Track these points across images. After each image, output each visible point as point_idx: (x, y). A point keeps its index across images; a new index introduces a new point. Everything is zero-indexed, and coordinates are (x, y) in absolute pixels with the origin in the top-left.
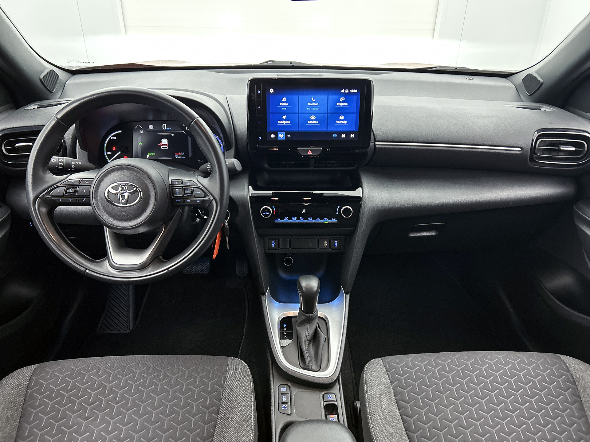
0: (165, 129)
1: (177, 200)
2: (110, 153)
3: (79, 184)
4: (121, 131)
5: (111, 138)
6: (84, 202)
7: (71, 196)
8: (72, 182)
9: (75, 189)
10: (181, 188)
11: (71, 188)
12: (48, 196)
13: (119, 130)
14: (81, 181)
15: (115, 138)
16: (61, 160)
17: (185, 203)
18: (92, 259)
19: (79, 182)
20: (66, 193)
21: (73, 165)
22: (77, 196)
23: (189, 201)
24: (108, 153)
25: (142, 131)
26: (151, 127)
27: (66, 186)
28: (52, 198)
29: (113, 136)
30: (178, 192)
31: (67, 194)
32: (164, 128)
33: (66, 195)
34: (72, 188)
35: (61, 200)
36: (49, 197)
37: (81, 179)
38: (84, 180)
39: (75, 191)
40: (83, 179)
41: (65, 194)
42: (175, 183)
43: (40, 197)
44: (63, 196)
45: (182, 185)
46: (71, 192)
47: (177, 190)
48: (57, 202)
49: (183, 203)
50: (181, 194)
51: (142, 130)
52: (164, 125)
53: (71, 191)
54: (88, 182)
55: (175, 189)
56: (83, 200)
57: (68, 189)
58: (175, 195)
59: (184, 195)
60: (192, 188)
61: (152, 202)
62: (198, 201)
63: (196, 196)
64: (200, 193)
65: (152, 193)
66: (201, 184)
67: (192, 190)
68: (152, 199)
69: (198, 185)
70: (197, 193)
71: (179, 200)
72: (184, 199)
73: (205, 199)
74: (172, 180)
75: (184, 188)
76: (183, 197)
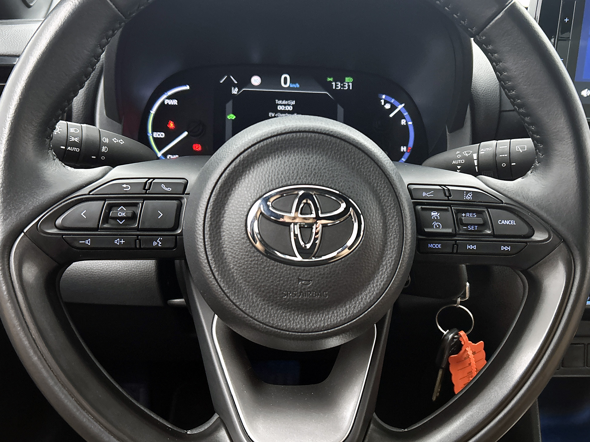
0: (287, 85)
1: (431, 246)
2: (161, 135)
3: (146, 193)
4: (187, 87)
5: (163, 102)
6: (157, 248)
7: (119, 231)
8: (125, 186)
9: (133, 209)
10: (446, 210)
11: (119, 205)
12: (51, 228)
13: (185, 85)
14: (151, 183)
15: (175, 102)
16: (76, 130)
17: (457, 253)
18: (175, 429)
19: (144, 189)
20: (107, 218)
21: (105, 144)
22: (137, 229)
24: (156, 135)
25: (237, 89)
26: (256, 80)
27: (104, 199)
28: (63, 235)
29: (169, 98)
30: (437, 221)
31: (107, 223)
32: (285, 83)
33: (105, 226)
34: (125, 205)
35: (88, 242)
36: (54, 231)
37: (149, 179)
38: (156, 181)
39: (134, 216)
40: (154, 179)
41: (103, 223)
42: (424, 194)
43: (25, 231)
44: (97, 229)
45: (449, 200)
46: (121, 219)
48: (78, 248)
49: (452, 253)
50: (449, 228)
51: (235, 86)
52: (285, 78)
53: (123, 214)
54: (169, 189)
55: (428, 212)
56: (155, 244)
57: (111, 207)
58: (426, 230)
59: (459, 231)
60: (484, 208)
61: (391, 250)
62: (507, 248)
63: (497, 234)
64: (513, 223)
65: (391, 219)
66: (509, 198)
67: (484, 213)
68: (391, 240)
69: (500, 200)
70: (503, 222)
71: (439, 246)
72: (456, 240)
73: (529, 242)
74: (409, 186)
75: (457, 210)
76: (455, 235)
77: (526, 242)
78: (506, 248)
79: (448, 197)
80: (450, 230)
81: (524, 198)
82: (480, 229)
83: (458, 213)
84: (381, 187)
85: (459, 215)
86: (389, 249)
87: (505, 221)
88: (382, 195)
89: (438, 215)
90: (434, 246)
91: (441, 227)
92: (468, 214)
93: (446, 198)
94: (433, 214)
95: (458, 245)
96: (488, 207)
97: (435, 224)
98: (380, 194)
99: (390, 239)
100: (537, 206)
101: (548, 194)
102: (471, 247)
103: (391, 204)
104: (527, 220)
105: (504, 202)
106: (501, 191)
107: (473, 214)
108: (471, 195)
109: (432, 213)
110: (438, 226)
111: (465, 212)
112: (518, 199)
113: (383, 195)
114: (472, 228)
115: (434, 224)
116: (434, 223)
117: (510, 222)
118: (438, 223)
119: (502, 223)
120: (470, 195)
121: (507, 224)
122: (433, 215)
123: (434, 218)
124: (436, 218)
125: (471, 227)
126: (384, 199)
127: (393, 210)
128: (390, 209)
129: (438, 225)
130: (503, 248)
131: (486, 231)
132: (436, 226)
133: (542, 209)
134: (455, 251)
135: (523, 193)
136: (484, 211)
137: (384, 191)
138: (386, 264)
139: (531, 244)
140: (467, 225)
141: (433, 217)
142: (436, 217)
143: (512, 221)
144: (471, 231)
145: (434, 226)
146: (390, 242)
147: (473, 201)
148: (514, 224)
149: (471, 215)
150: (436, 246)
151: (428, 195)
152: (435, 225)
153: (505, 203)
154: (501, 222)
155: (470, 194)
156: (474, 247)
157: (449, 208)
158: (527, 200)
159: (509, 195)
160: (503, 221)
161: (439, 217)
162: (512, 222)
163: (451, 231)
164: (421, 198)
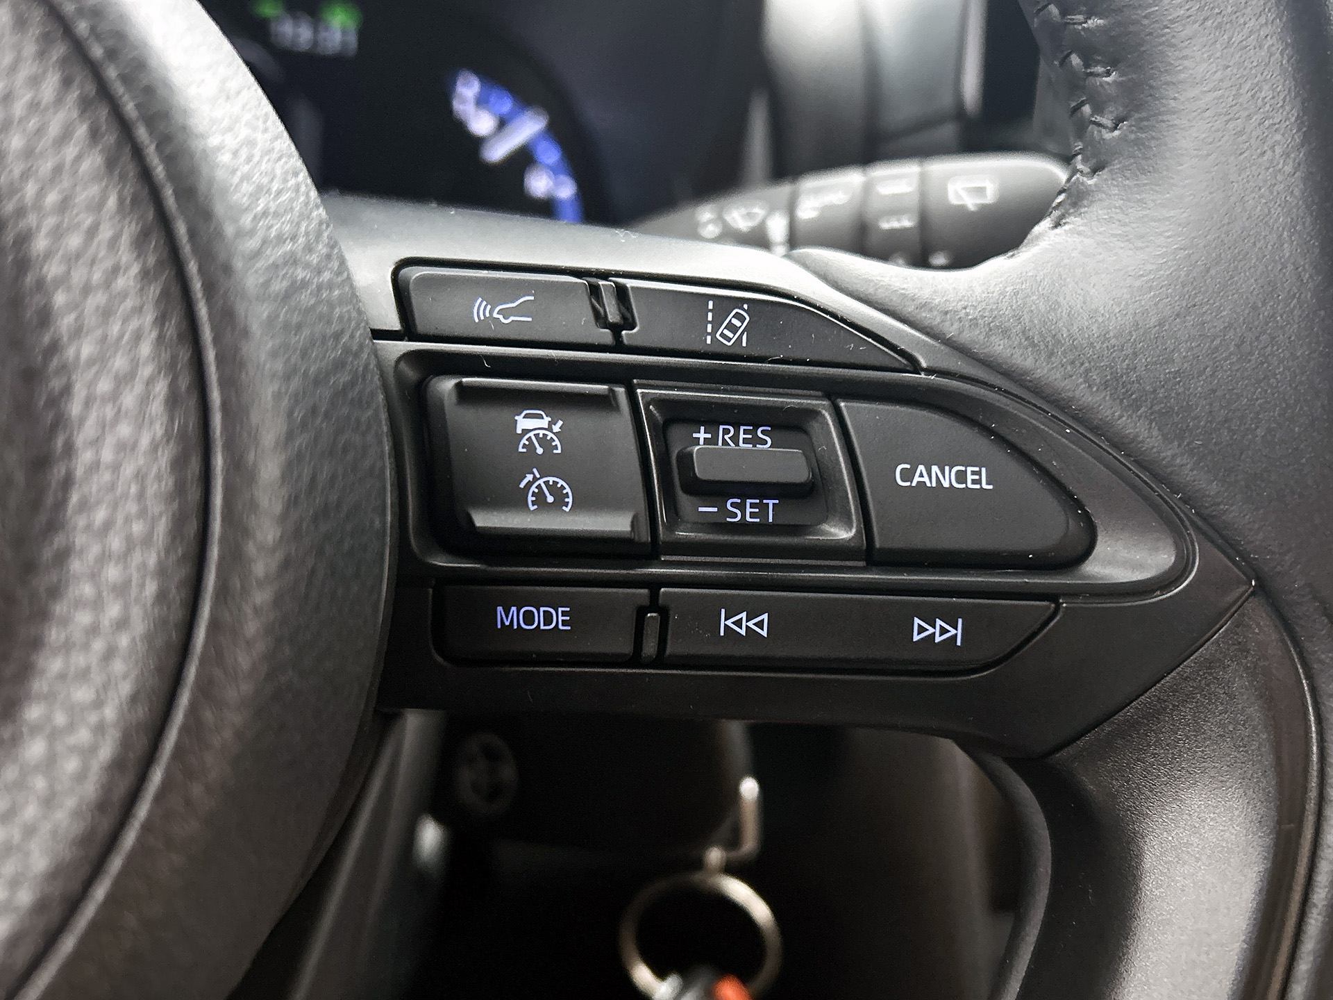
1: (513, 617)
10: (605, 403)
17: (660, 661)
23: (761, 624)
30: (548, 465)
42: (481, 311)
45: (619, 347)
47: (530, 423)
49: (635, 659)
50: (613, 505)
55: (496, 414)
58: (484, 520)
59: (673, 524)
60: (817, 398)
61: (98, 645)
62: (943, 631)
63: (889, 544)
64: (977, 478)
65: (115, 396)
66: (949, 343)
67: (815, 426)
68: (104, 557)
69: (902, 353)
70: (922, 476)
71: (559, 617)
72: (654, 584)
73: (1073, 593)
74: (405, 271)
75: (661, 403)
76: (651, 551)
77: (1051, 596)
78: (940, 631)
79: (616, 329)
80: (617, 523)
81: (1034, 345)
82: (793, 517)
83: (668, 423)
84: (40, 131)
85: (676, 434)
86: (78, 636)
87: (935, 469)
88: (41, 193)
89: (556, 428)
90: (529, 618)
91: (570, 500)
92: (725, 433)
93: (605, 336)
94: (523, 423)
95: (664, 612)
96: (834, 391)
97: (534, 481)
98: (30, 189)
99: (95, 550)
100: (1106, 385)
101: (1161, 324)
102: (739, 623)
103: (115, 271)
104: (1054, 465)
105: (924, 365)
106: (909, 309)
107: (754, 432)
108: (742, 319)
109: (519, 418)
110: (550, 499)
111: (712, 416)
112: (999, 347)
113: (52, 198)
114: (749, 513)
115: (530, 484)
116: (529, 477)
117: (961, 477)
118: (551, 479)
119: (917, 479)
120: (736, 322)
121: (946, 484)
122: (525, 431)
123: (530, 447)
124: (540, 451)
125: (742, 507)
126: (58, 234)
127: (125, 320)
128: (106, 314)
129: (553, 488)
130: (921, 630)
131: (826, 527)
132: (540, 496)
133: (1135, 405)
134: (650, 648)
135: (1026, 317)
136: (813, 413)
137: (58, 170)
138: (50, 762)
139: (1079, 603)
140: (717, 491)
141: (524, 441)
142: (543, 441)
143: (970, 469)
144: (743, 527)
145: (530, 498)
146: (94, 576)
147: (756, 352)
148: (985, 486)
149: (742, 436)
150: (539, 618)
151: (501, 317)
152: (534, 489)
153: (929, 371)
154: (908, 475)
155: (737, 316)
156: (760, 625)
157: (621, 391)
158: (1051, 354)
159: (951, 330)
160: (921, 468)
161: (557, 442)
162: (970, 477)
163: (629, 529)
164: (458, 331)
